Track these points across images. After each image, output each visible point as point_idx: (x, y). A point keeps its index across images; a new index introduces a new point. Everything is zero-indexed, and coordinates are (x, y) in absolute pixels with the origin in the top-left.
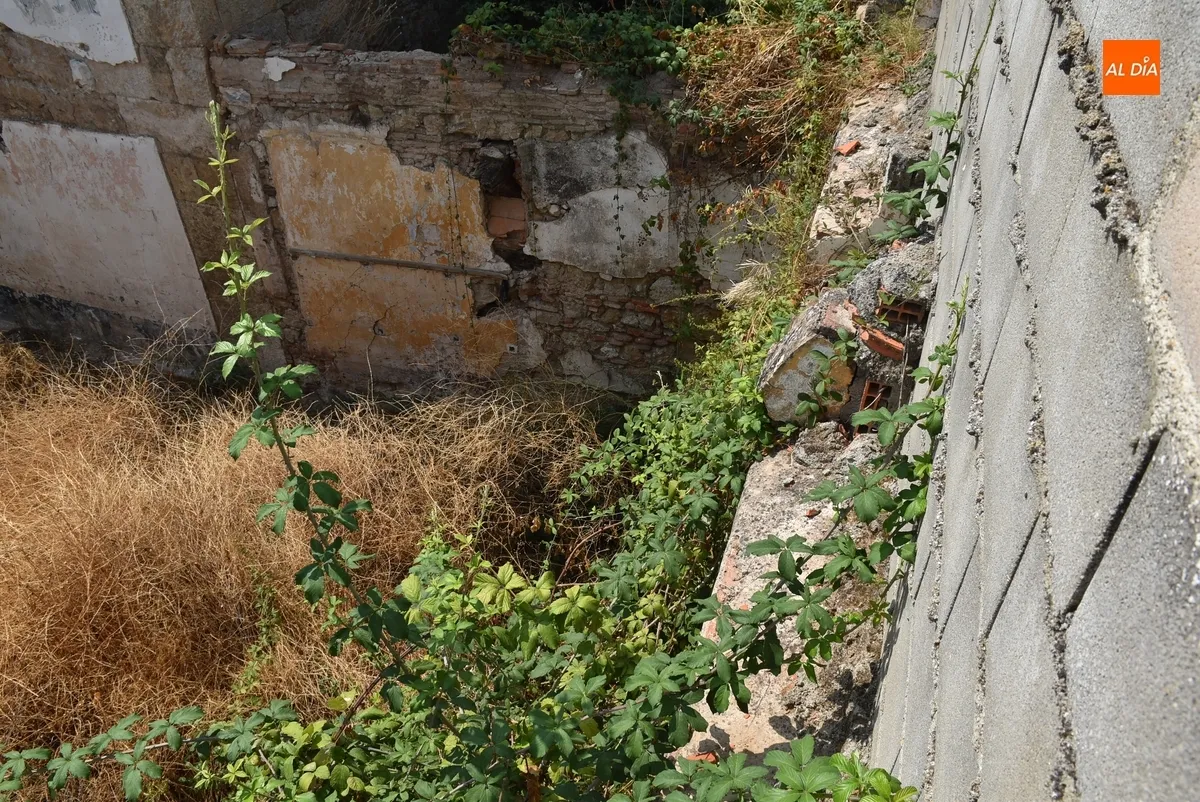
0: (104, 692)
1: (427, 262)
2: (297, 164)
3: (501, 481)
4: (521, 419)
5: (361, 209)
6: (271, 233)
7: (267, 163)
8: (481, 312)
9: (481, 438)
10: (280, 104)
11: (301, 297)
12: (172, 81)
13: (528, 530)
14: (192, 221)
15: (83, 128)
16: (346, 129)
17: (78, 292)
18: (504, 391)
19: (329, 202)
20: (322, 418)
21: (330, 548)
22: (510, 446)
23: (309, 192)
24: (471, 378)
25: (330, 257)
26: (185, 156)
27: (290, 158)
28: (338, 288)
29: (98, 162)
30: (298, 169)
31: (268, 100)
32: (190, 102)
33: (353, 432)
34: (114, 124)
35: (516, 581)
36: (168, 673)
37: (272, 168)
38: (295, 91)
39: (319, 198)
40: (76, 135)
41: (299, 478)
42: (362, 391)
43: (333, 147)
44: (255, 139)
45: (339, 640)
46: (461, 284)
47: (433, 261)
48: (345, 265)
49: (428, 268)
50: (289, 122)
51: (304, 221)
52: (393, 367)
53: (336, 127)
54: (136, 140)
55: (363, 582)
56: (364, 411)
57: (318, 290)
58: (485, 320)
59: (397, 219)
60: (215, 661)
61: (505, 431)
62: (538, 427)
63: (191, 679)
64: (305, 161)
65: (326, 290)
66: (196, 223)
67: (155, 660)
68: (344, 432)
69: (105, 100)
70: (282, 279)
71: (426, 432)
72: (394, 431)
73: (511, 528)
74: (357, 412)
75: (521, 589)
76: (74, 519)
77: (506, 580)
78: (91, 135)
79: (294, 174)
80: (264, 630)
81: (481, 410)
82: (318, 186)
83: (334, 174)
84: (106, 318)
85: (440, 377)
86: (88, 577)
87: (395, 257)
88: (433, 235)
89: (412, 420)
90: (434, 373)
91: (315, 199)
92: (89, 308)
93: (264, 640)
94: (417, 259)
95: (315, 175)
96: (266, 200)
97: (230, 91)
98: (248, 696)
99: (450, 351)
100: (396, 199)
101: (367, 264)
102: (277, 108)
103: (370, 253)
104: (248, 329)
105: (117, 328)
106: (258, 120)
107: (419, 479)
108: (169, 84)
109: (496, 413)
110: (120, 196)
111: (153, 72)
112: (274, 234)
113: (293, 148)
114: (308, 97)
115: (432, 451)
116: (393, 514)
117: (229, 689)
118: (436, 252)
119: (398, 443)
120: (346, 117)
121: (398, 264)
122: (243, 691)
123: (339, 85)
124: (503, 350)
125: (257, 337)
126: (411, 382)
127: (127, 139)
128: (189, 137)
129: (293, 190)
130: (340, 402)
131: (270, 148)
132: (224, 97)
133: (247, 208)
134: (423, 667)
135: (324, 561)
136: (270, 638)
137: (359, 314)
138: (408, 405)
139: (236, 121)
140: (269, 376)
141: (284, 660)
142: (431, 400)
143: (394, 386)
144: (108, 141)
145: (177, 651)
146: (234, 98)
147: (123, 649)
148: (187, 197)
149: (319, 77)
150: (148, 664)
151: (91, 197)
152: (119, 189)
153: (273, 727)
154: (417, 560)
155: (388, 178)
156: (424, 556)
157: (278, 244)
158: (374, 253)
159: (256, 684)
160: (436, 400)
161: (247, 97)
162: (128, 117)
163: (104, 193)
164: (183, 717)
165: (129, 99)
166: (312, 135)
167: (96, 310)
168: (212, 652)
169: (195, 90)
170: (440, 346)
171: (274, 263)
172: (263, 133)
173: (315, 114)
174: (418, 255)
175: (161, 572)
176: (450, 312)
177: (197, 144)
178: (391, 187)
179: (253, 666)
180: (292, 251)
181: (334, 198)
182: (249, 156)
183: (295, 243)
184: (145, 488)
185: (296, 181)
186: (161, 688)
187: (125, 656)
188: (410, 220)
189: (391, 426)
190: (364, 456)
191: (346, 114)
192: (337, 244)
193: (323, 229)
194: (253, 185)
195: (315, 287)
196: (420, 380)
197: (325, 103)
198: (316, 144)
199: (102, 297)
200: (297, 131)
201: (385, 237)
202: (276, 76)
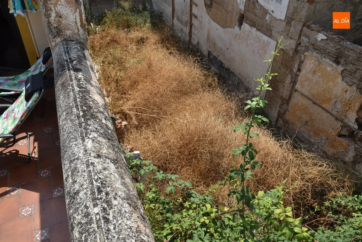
0: (182, 167)
1: (332, 112)
2: (311, 66)
3: (313, 186)
4: (331, 173)
5: (322, 88)
6: (293, 81)
7: (303, 62)
8: (340, 136)
9: (315, 170)
10: (316, 48)
11: (291, 103)
12: (290, 29)
13: (312, 205)
14: (274, 68)
15: (261, 32)
16: (331, 63)
17: (237, 72)
18: (331, 162)
19: (314, 81)
20: (276, 137)
21: (244, 169)
22: (322, 178)
23: (310, 76)
24: (325, 152)
25: (305, 96)
26: (282, 50)
27: (310, 64)
28: (302, 106)
29: (260, 42)
30: (310, 68)
31: (313, 45)
32: (291, 37)
33: (281, 146)
34: (269, 34)
35: (290, 214)
36: (198, 173)
37: (303, 64)
38: (322, 45)
39: (312, 79)
40: (258, 33)
41: (247, 146)
42: (291, 137)
43: (324, 66)
44: (303, 54)
45: (232, 193)
46: (339, 125)
47: (334, 113)
48: (308, 101)
49: (332, 114)
50: (315, 54)
51: (304, 83)
52: (304, 136)
53: (328, 61)
54: (272, 41)
55: (257, 186)
56: (288, 143)
57: (296, 103)
58: (340, 139)
59: (331, 96)
60: (209, 179)
61: (324, 173)
62: (335, 179)
63: (201, 179)
64: (314, 66)
65: (299, 104)
66: (275, 69)
67: (197, 168)
68: (279, 145)
69: (270, 27)
70: (289, 95)
71: (301, 159)
72: (292, 153)
73: (307, 201)
74: (286, 142)
75: (290, 217)
76: (201, 124)
77: (287, 211)
78: (262, 34)
79: (308, 69)
80: (225, 180)
81: (320, 163)
82: (313, 75)
83: (320, 74)
84: (240, 82)
85: (316, 147)
86: (196, 139)
87: (324, 106)
88: (339, 106)
89: (299, 153)
90: (314, 144)
91: (310, 79)
92: (237, 77)
93: (223, 182)
94: (330, 110)
95: (314, 72)
96: (297, 72)
97: (304, 38)
98: (211, 192)
99: (323, 141)
100: (334, 90)
101: (314, 104)
102: (314, 48)
103: (317, 101)
104: (257, 101)
105: (241, 85)
106: (307, 49)
107: (290, 170)
108: (289, 29)
109: (324, 167)
110: (260, 53)
111: (286, 24)
112: (294, 82)
113: (312, 61)
114: (325, 49)
115: (299, 165)
116: (277, 174)
117: (208, 187)
118: (337, 111)
119: (291, 157)
120: (333, 59)
121: (323, 109)
122: (211, 190)
123: (337, 49)
124: (339, 150)
125: (258, 104)
126: (307, 143)
127: (270, 39)
128: (286, 46)
129: (306, 73)
130: (282, 136)
131: (306, 58)
132: (301, 39)
133: (290, 72)
134: (249, 216)
135: (241, 171)
136: (225, 183)
137: (304, 116)
138: (301, 149)
139: (301, 47)
140: (256, 116)
141: (225, 190)
142: (308, 151)
143: (301, 141)
144: (265, 38)
145: (203, 170)
146: (304, 40)
147: (192, 160)
148: (277, 61)
149: (332, 44)
150: (195, 168)
151: (253, 50)
152: (261, 51)
153: (205, 202)
154: (271, 190)
155: (335, 82)
156: (274, 191)
157: (293, 85)
158: (318, 102)
159: (215, 191)
160: (309, 152)
161: (307, 41)
162: (273, 34)
163: (257, 50)
164: (188, 184)
165: (276, 29)
166: (320, 60)
167: (238, 78)
168: (210, 176)
169: (295, 34)
170: (321, 138)
171: (289, 90)
172: (306, 53)
173: (324, 55)
174: (331, 109)
175: (211, 149)
176: (330, 130)
177: (287, 49)
178: (335, 86)
179: (217, 186)
180: (296, 89)
181: (316, 81)
182: (299, 58)
183: (298, 87)
184: (221, 127)
185: (308, 71)
186: (194, 175)
187: (192, 163)
188: (335, 98)
189: (292, 151)
190: (280, 154)
191: (334, 58)
192: (309, 94)
193: (308, 88)
194: (296, 66)
195: (296, 102)
196: (310, 144)
197: (329, 53)
198: (320, 63)
199: (242, 76)
200: (316, 57)
201: (324, 99)
202: (319, 39)
